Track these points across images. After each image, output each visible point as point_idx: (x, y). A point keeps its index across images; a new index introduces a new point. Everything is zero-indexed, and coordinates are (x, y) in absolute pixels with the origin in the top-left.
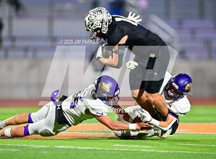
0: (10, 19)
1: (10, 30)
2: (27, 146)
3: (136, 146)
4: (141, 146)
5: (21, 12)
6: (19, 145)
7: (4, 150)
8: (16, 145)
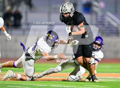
0: (26, 13)
1: (26, 19)
2: (35, 85)
3: (97, 86)
4: (100, 86)
5: (33, 9)
6: (30, 85)
7: (21, 87)
8: (28, 84)
